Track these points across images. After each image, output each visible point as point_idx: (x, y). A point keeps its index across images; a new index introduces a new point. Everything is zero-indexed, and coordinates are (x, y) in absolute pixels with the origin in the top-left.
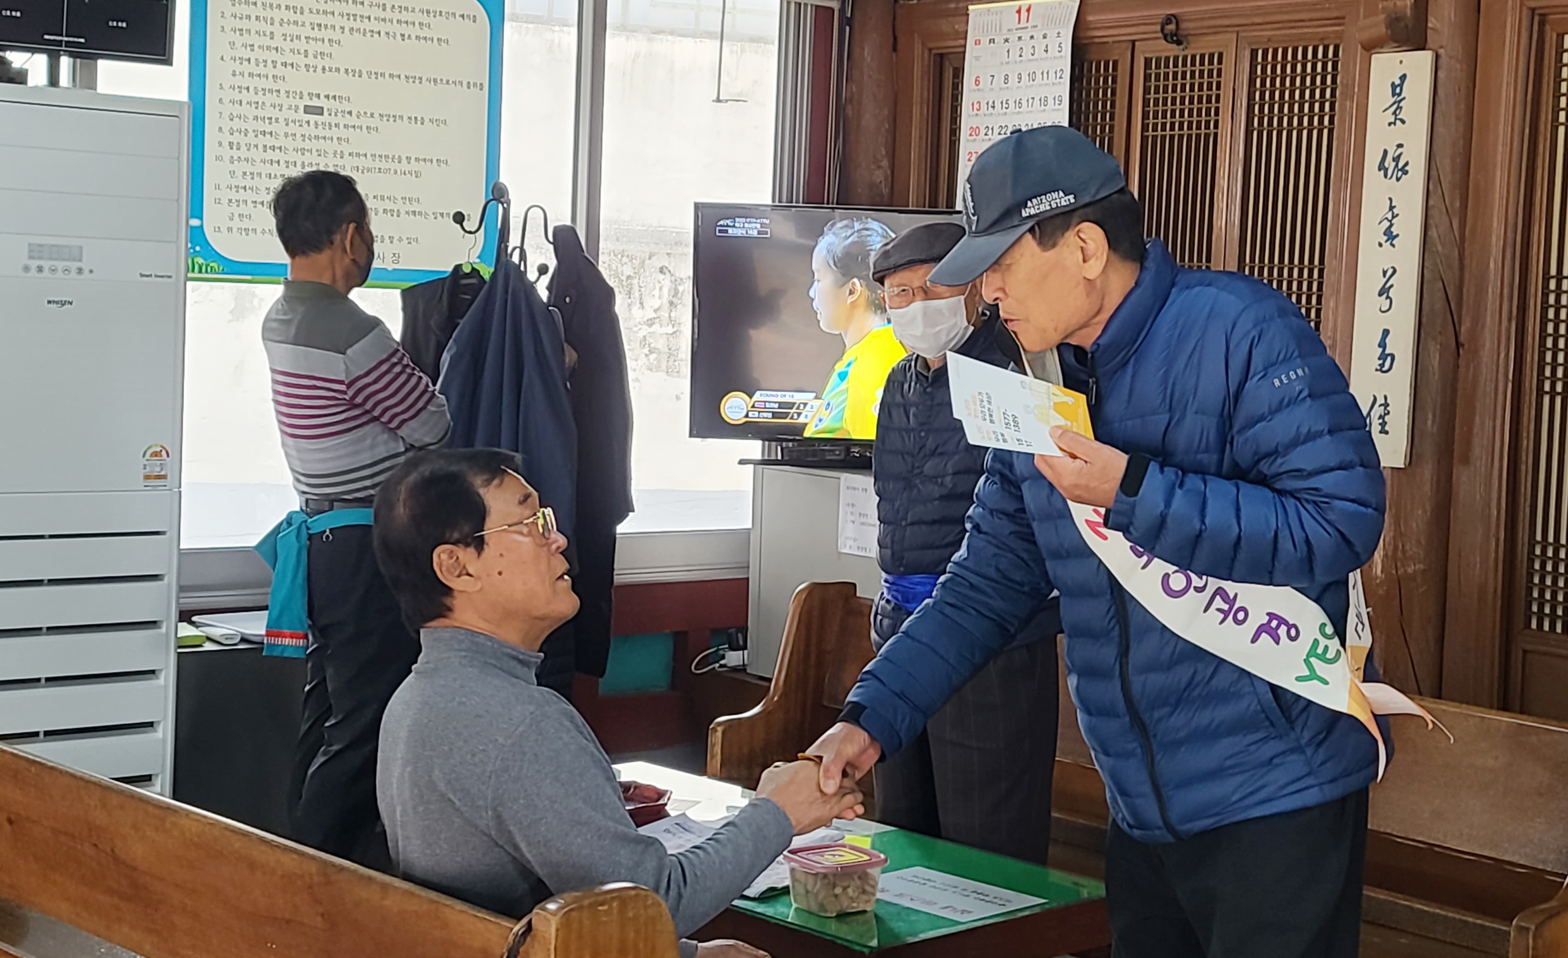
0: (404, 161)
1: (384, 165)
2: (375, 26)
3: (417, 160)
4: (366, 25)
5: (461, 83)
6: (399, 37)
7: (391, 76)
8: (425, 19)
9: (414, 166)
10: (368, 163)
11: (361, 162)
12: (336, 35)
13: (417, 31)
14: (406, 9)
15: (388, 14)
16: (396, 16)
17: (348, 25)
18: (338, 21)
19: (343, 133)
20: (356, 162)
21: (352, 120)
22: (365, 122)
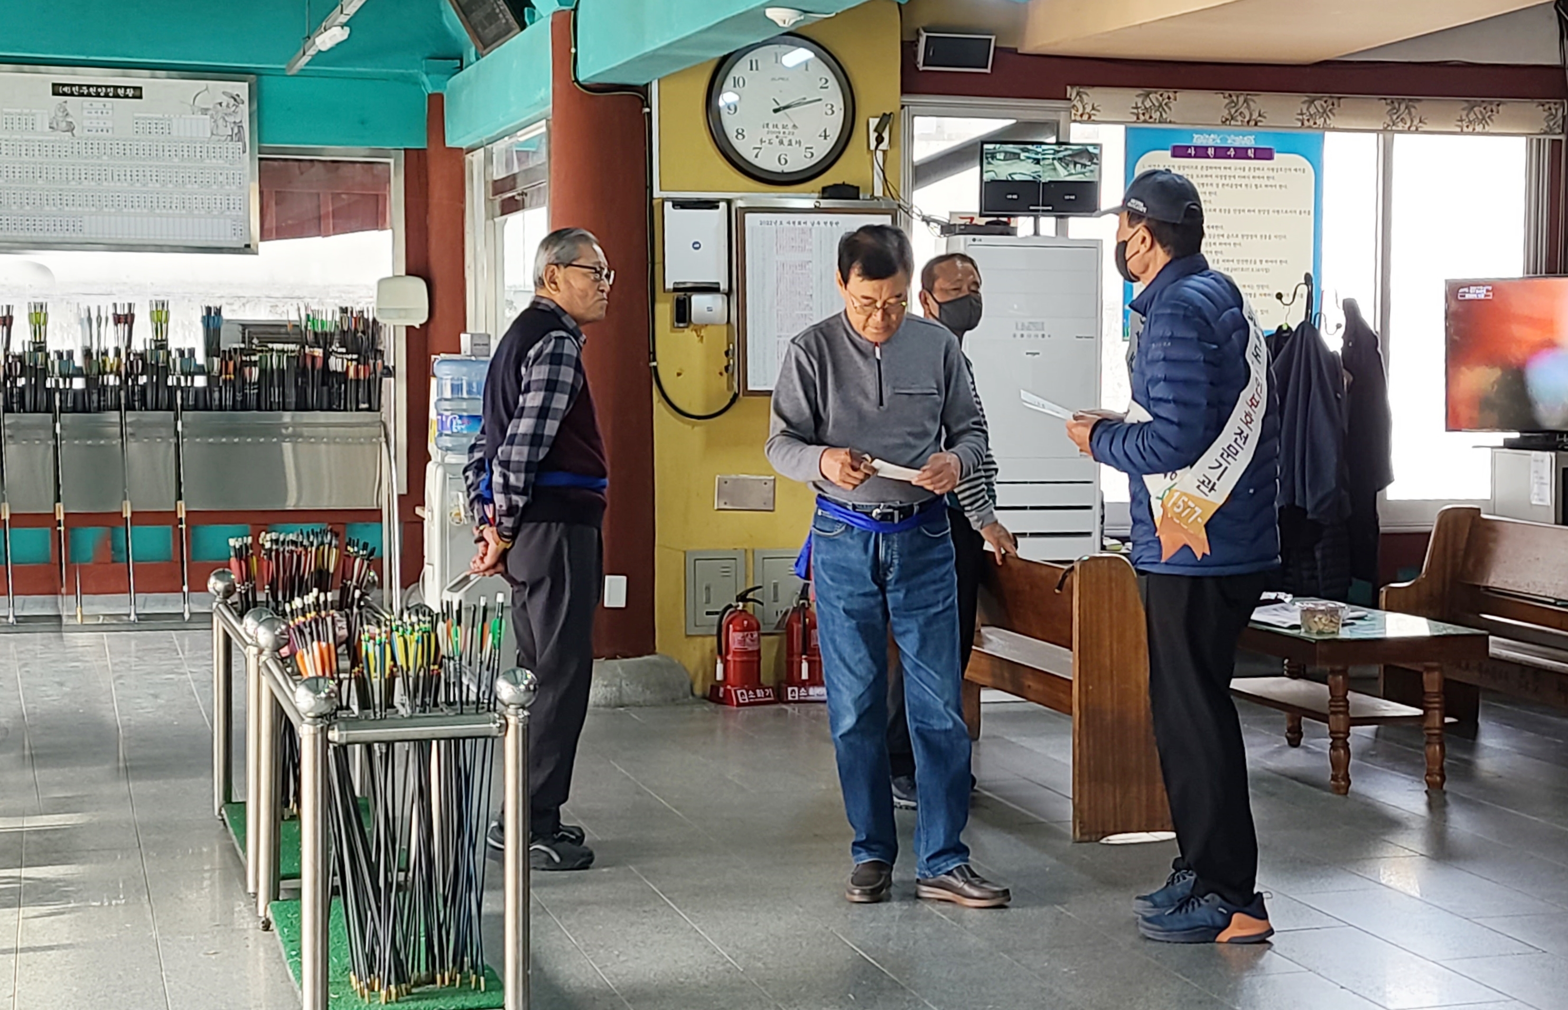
0: (1258, 262)
1: (1245, 266)
2: (1238, 181)
3: (1267, 261)
4: (1233, 181)
5: (1295, 212)
6: (1254, 187)
7: (1249, 211)
8: (1271, 174)
9: (1265, 265)
10: (1235, 265)
11: (1230, 265)
12: (1214, 189)
13: (1266, 182)
14: (1259, 169)
15: (1246, 173)
16: (1252, 173)
17: (1221, 182)
18: (1214, 181)
19: (1218, 248)
20: (1227, 265)
21: (1225, 240)
22: (1232, 240)
